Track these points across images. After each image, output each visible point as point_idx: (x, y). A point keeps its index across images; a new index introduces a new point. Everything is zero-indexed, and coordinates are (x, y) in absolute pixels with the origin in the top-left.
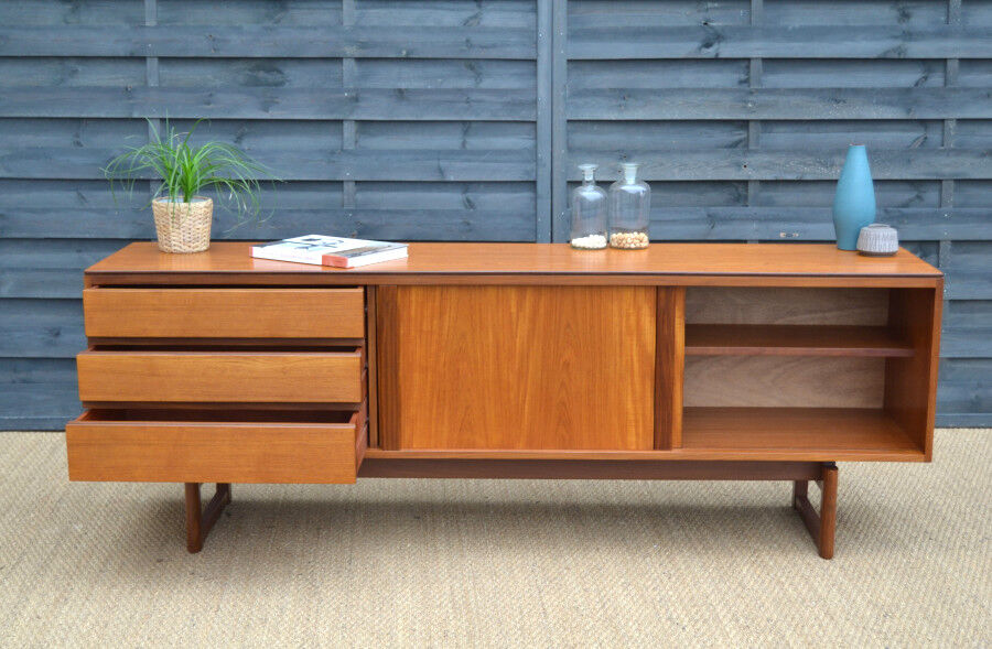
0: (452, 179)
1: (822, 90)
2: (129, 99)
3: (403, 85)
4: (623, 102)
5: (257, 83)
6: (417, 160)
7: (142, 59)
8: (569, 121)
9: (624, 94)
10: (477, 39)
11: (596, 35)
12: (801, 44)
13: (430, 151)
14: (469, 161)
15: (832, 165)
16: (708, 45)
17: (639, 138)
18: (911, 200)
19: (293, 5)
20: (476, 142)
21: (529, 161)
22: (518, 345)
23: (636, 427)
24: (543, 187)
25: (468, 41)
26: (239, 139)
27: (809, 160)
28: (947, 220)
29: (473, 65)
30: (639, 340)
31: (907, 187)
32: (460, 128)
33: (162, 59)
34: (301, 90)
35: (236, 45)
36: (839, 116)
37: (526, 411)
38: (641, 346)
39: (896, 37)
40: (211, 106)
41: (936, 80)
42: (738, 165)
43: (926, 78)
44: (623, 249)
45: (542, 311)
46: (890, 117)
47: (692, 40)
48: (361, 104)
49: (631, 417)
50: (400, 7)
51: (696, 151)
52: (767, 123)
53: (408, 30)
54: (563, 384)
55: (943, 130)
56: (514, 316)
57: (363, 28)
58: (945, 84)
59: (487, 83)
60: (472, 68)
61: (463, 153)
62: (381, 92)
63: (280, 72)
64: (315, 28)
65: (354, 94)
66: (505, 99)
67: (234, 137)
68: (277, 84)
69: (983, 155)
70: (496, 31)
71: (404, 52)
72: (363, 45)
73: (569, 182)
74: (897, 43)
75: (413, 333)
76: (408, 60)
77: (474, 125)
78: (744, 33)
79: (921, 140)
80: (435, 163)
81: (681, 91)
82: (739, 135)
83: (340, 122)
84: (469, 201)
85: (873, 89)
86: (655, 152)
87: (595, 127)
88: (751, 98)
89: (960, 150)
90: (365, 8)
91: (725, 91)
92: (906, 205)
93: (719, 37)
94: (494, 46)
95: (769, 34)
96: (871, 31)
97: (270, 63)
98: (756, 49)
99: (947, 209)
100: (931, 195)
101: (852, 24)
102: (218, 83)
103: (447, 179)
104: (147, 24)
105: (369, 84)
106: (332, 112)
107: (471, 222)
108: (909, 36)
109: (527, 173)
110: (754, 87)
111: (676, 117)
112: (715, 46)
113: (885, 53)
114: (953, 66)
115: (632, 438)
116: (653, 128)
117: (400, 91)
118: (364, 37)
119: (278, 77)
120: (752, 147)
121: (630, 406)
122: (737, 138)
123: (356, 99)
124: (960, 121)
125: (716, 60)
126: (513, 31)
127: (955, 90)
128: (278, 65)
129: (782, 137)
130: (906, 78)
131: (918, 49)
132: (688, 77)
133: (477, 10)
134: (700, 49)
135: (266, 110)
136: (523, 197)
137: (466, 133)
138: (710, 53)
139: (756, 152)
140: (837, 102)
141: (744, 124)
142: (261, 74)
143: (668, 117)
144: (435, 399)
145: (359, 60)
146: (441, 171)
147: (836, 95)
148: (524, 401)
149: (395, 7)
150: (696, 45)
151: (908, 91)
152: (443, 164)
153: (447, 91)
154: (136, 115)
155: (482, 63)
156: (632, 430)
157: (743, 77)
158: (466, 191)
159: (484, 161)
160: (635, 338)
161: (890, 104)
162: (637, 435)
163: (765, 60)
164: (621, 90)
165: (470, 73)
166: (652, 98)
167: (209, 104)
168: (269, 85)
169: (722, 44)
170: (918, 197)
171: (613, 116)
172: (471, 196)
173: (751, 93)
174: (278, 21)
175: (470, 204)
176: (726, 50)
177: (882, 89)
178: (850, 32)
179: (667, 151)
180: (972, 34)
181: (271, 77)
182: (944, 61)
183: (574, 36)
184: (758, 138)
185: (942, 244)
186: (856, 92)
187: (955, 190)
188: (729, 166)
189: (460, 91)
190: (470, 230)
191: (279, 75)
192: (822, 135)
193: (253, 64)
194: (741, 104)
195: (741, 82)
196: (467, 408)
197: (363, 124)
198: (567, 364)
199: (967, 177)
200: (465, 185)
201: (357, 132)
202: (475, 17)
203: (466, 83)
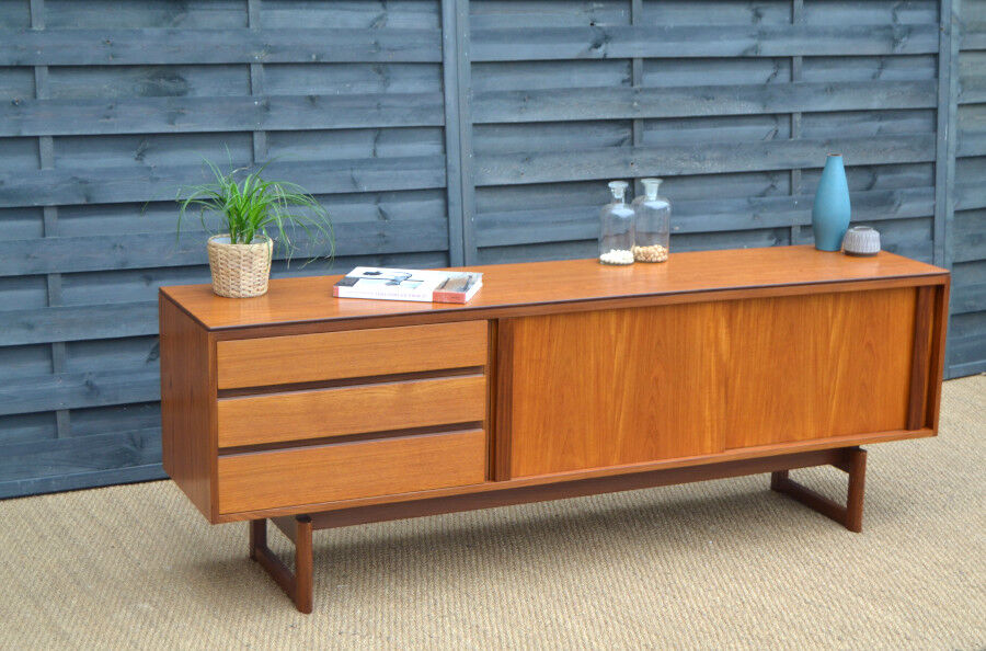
0: (366, 189)
1: (696, 88)
2: (18, 114)
3: (312, 91)
4: (523, 104)
5: (158, 92)
6: (330, 170)
7: (30, 69)
8: (475, 125)
9: (526, 96)
10: (385, 41)
11: (496, 36)
12: (676, 44)
13: (345, 161)
14: (383, 169)
15: (705, 159)
16: (597, 46)
17: (537, 140)
18: (767, 190)
19: (195, 6)
20: (387, 150)
21: (438, 168)
22: (615, 366)
23: (712, 432)
24: (453, 195)
25: (376, 43)
26: (141, 156)
27: (686, 155)
28: (797, 207)
29: (382, 68)
30: (716, 351)
31: (764, 178)
32: (370, 136)
33: (52, 68)
34: (208, 100)
35: (137, 52)
36: (709, 113)
37: (621, 426)
38: (719, 356)
39: (752, 37)
40: (112, 120)
41: (784, 76)
42: (627, 163)
43: (775, 74)
44: (651, 262)
45: (637, 331)
46: (750, 112)
47: (583, 40)
48: (273, 113)
49: (708, 424)
50: (307, 8)
51: (588, 151)
52: (648, 121)
53: (316, 32)
54: (652, 398)
55: (791, 122)
56: (613, 339)
57: (271, 30)
58: (792, 79)
59: (394, 88)
60: (380, 72)
61: (374, 161)
62: (292, 99)
63: (183, 80)
64: (221, 32)
65: (264, 102)
66: (416, 103)
67: (135, 154)
68: (180, 94)
69: (823, 145)
70: (404, 33)
71: (314, 57)
72: (272, 50)
73: (477, 187)
74: (754, 42)
75: (524, 362)
76: (317, 64)
77: (384, 132)
78: (627, 32)
79: (773, 132)
80: (348, 173)
81: (574, 91)
82: (626, 133)
83: (250, 133)
84: (381, 211)
85: (736, 86)
86: (552, 153)
87: (497, 130)
88: (637, 97)
89: (806, 142)
90: (271, 9)
91: (613, 90)
92: (763, 195)
93: (606, 37)
94: (402, 48)
95: (649, 33)
96: (731, 30)
97: (171, 71)
98: (637, 49)
99: (797, 196)
100: (783, 184)
101: (715, 24)
102: (114, 93)
103: (360, 190)
104: (35, 28)
105: (276, 91)
106: (242, 122)
107: (386, 233)
108: (763, 35)
109: (438, 179)
110: (636, 87)
111: (572, 118)
112: (603, 47)
113: (746, 51)
114: (797, 63)
115: (708, 443)
116: (550, 129)
117: (312, 98)
118: (272, 41)
119: (181, 86)
120: (637, 145)
121: (707, 413)
122: (621, 136)
123: (267, 108)
124: (805, 114)
125: (606, 61)
126: (419, 32)
127: (801, 86)
128: (181, 73)
129: (660, 134)
130: (760, 75)
131: (771, 48)
132: (578, 78)
133: (382, 12)
134: (590, 49)
135: (171, 122)
136: (434, 204)
137: (376, 140)
138: (598, 53)
139: (641, 149)
140: (708, 99)
141: (629, 123)
142: (163, 83)
143: (565, 118)
144: (541, 425)
145: (267, 65)
146: (354, 182)
147: (708, 92)
148: (619, 419)
149: (301, 8)
150: (587, 45)
151: (763, 87)
152: (357, 173)
153: (356, 97)
154: (26, 133)
155: (390, 67)
156: (708, 436)
157: (626, 76)
158: (379, 201)
159: (396, 169)
160: (713, 348)
161: (750, 99)
162: (712, 440)
163: (645, 59)
164: (522, 92)
165: (379, 77)
166: (550, 99)
167: (108, 117)
168: (169, 94)
169: (609, 45)
170: (773, 186)
171: (515, 119)
172: (383, 206)
173: (636, 92)
174: (177, 24)
175: (383, 214)
176: (614, 50)
177: (743, 86)
178: (716, 32)
179: (565, 152)
180: (812, 33)
181: (171, 86)
182: (790, 58)
183: (478, 36)
184: (642, 136)
185: (793, 230)
186: (723, 89)
187: (803, 178)
188: (618, 165)
189: (369, 96)
190: (386, 242)
191: (182, 83)
192: (695, 130)
193: (154, 71)
194: (628, 104)
195: (624, 81)
196: (569, 431)
197: (272, 134)
198: (656, 379)
199: (813, 166)
200: (378, 195)
201: (267, 142)
202: (380, 18)
203: (373, 88)
